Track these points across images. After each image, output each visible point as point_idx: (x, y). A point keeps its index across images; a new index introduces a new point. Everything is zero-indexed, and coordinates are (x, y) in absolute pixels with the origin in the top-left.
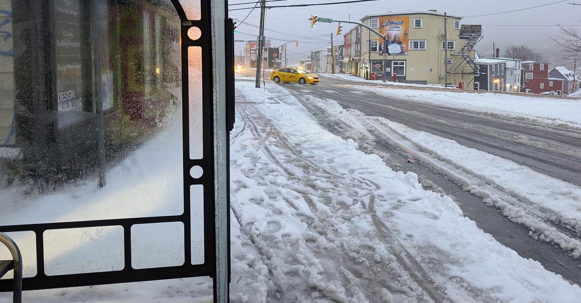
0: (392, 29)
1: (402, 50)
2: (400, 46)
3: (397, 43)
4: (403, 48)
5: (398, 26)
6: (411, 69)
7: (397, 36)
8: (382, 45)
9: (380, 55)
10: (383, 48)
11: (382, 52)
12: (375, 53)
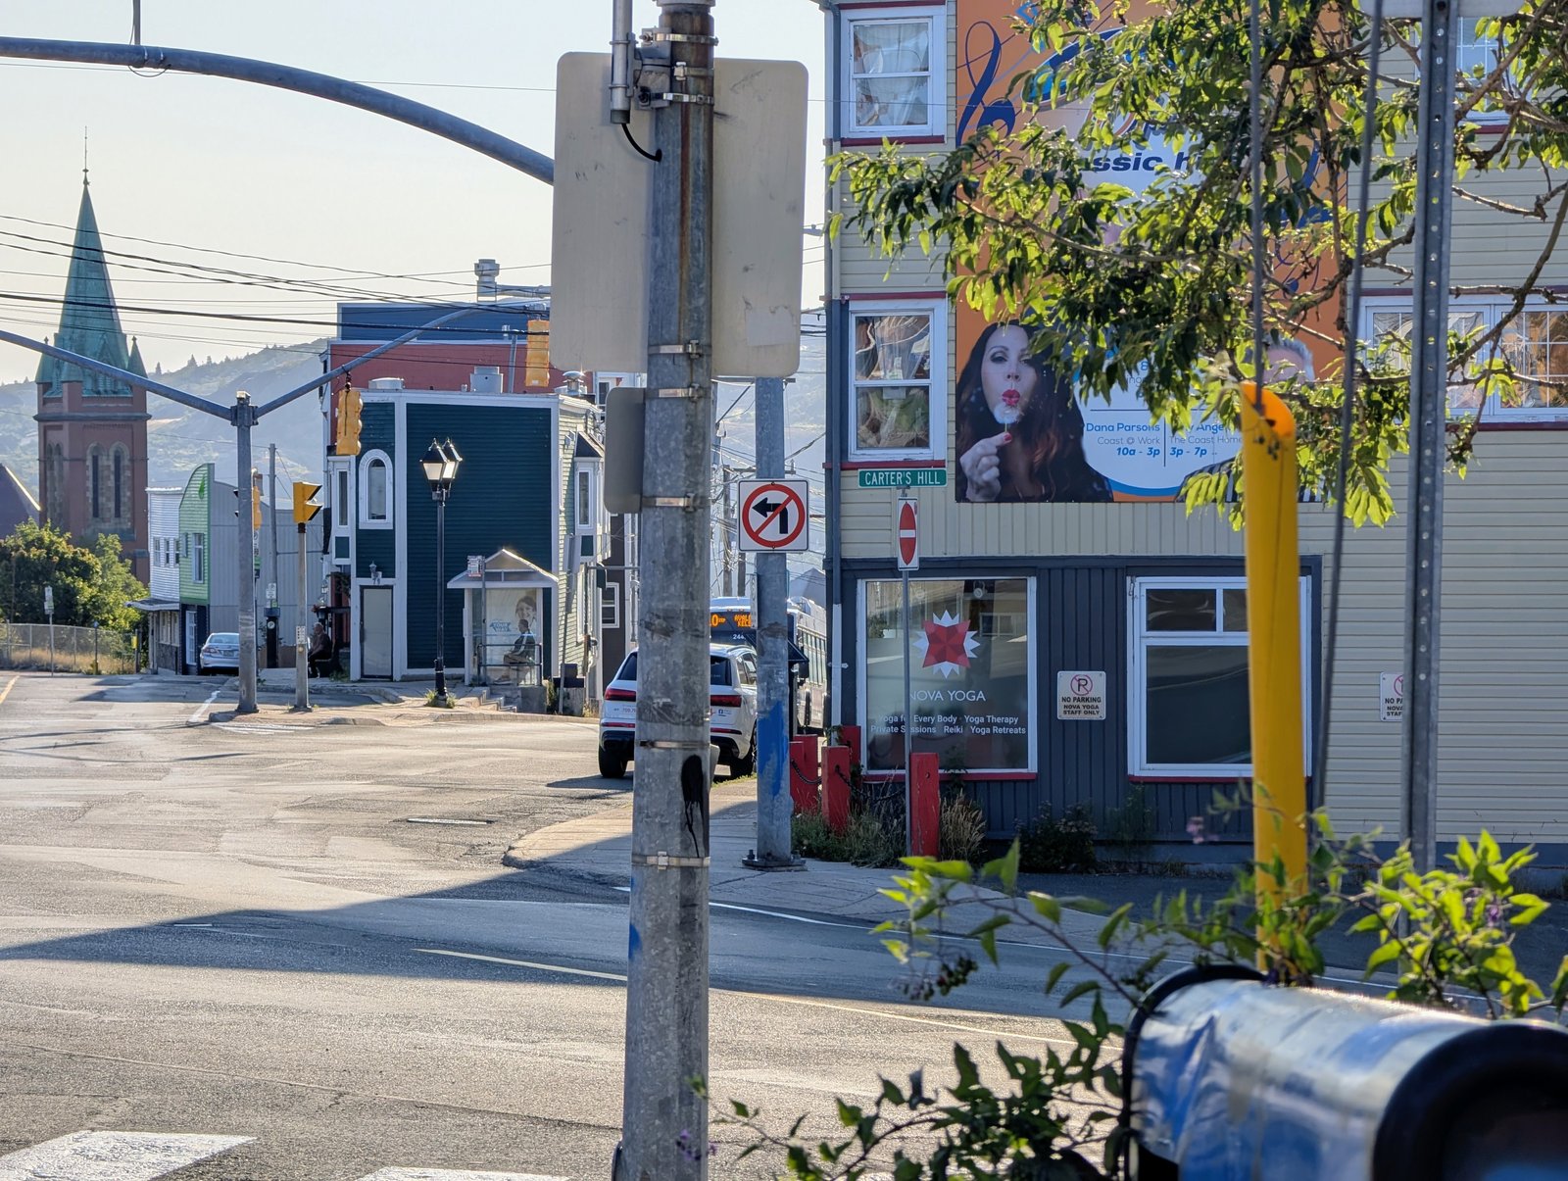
6: (1389, 686)
8: (999, 359)
9: (970, 493)
10: (1011, 405)
11: (1002, 451)
12: (908, 464)
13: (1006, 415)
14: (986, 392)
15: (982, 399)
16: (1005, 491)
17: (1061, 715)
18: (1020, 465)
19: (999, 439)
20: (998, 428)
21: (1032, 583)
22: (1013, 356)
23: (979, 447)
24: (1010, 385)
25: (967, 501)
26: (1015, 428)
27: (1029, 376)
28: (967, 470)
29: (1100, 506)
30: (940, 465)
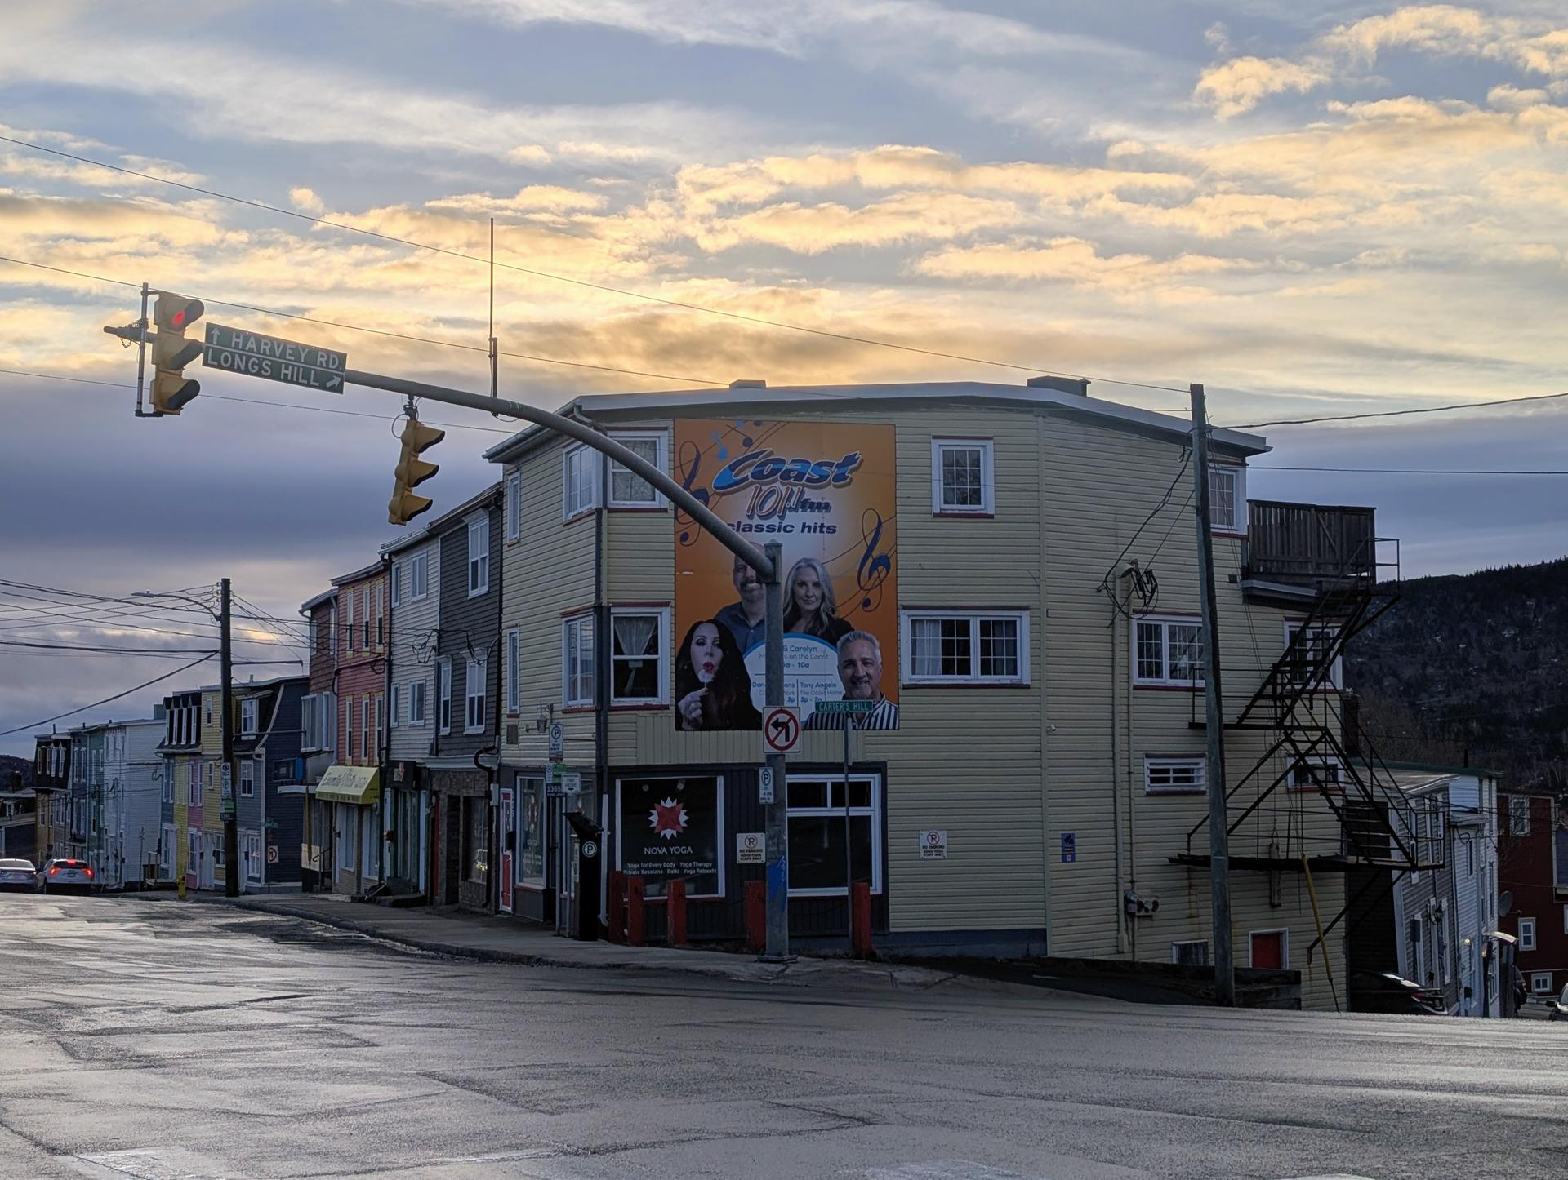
0: (775, 521)
1: (852, 682)
2: (832, 657)
3: (811, 633)
4: (862, 671)
5: (812, 495)
6: (924, 838)
7: (810, 577)
8: (701, 644)
9: (684, 725)
10: (707, 671)
11: (703, 699)
12: (647, 707)
13: (705, 677)
14: (694, 663)
15: (691, 668)
16: (705, 723)
17: (739, 860)
18: (714, 708)
19: (701, 692)
20: (701, 685)
21: (720, 780)
22: (709, 642)
23: (688, 697)
24: (707, 659)
25: (683, 730)
26: (710, 685)
27: (719, 653)
28: (682, 711)
30: (666, 707)
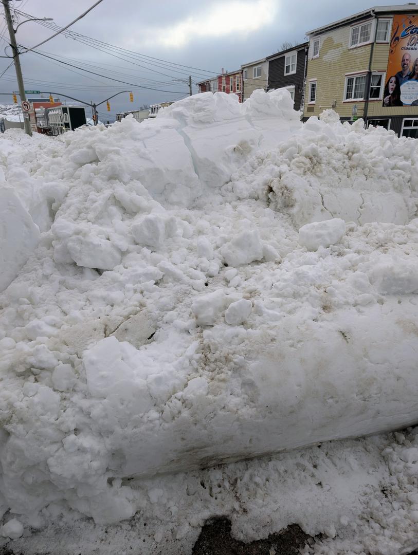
3: (416, 79)
8: (391, 82)
10: (392, 90)
11: (390, 98)
12: (377, 100)
13: (391, 92)
15: (388, 89)
16: (389, 105)
18: (392, 101)
19: (390, 96)
20: (389, 94)
21: (390, 120)
22: (393, 82)
23: (386, 98)
24: (392, 87)
25: (384, 106)
26: (392, 94)
27: (395, 85)
28: (385, 102)
29: (401, 107)
30: (381, 100)
